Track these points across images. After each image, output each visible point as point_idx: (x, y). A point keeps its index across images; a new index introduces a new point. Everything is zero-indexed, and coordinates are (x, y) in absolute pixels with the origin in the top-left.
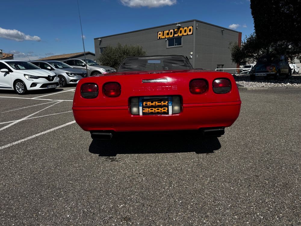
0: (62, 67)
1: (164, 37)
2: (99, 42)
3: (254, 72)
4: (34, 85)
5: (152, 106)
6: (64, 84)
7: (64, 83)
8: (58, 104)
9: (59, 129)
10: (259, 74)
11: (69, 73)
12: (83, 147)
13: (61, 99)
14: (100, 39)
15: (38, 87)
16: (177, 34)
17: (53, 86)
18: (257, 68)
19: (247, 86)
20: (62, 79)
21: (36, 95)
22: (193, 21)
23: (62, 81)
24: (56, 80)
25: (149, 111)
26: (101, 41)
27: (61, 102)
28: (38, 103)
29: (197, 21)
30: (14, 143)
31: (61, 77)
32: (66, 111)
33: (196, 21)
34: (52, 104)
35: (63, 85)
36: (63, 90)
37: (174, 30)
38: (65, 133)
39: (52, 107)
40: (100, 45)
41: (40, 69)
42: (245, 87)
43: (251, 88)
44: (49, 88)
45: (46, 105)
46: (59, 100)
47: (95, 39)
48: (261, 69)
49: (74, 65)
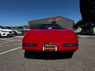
0: (16, 29)
4: (4, 34)
15: (5, 35)
17: (12, 35)
40: (30, 23)
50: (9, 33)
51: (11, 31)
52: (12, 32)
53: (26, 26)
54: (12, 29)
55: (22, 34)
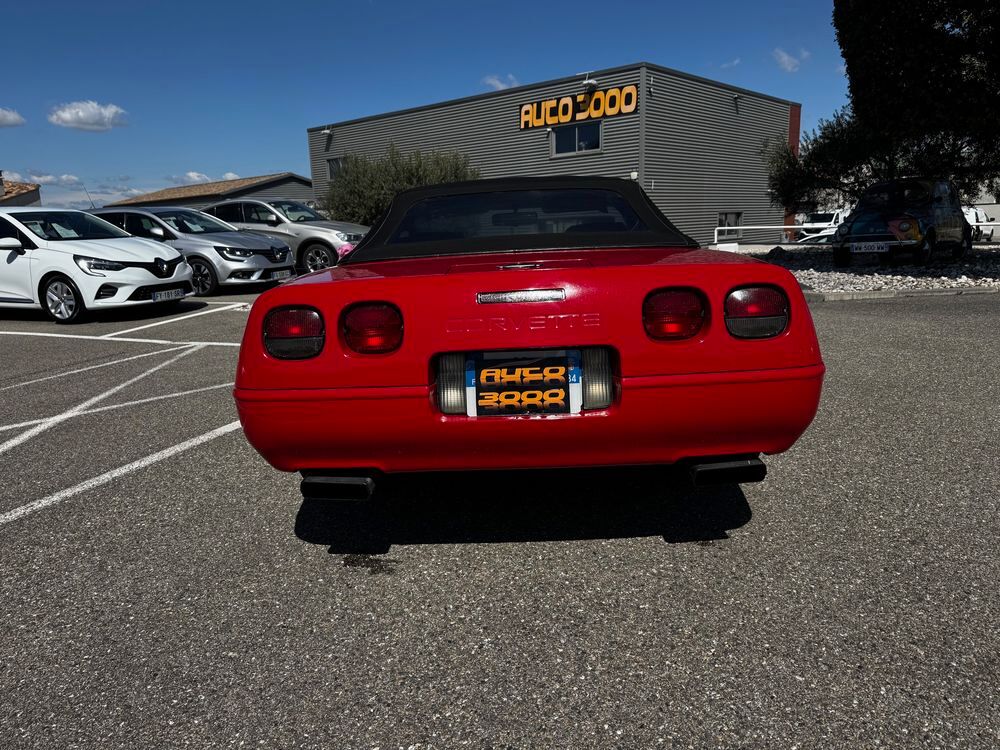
0: (202, 230)
1: (541, 122)
2: (323, 139)
3: (848, 240)
4: (107, 290)
5: (511, 386)
6: (208, 287)
7: (207, 282)
8: (190, 356)
9: (192, 448)
10: (864, 247)
11: (225, 249)
12: (273, 519)
13: (200, 340)
14: (327, 131)
16: (584, 111)
17: (173, 295)
18: (857, 226)
19: (824, 289)
20: (203, 268)
21: (117, 324)
22: (637, 68)
23: (201, 275)
25: (499, 402)
26: (330, 137)
27: (200, 350)
28: (122, 354)
29: (651, 68)
30: (38, 505)
31: (197, 261)
32: (215, 384)
33: (648, 68)
34: (171, 358)
35: (204, 288)
36: (206, 305)
37: (574, 98)
38: (214, 465)
39: (170, 368)
40: (327, 149)
41: (128, 236)
42: (816, 291)
43: (837, 294)
44: (159, 300)
45: (151, 362)
46: (193, 344)
47: (310, 131)
48: (872, 230)
49: (242, 221)
55: (266, 274)
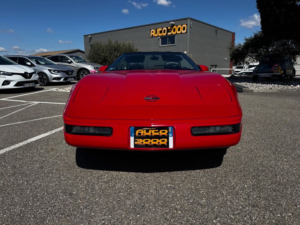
24: (35, 77)
50: (21, 79)
51: (30, 70)
52: (31, 74)
53: (78, 51)
54: (32, 65)
